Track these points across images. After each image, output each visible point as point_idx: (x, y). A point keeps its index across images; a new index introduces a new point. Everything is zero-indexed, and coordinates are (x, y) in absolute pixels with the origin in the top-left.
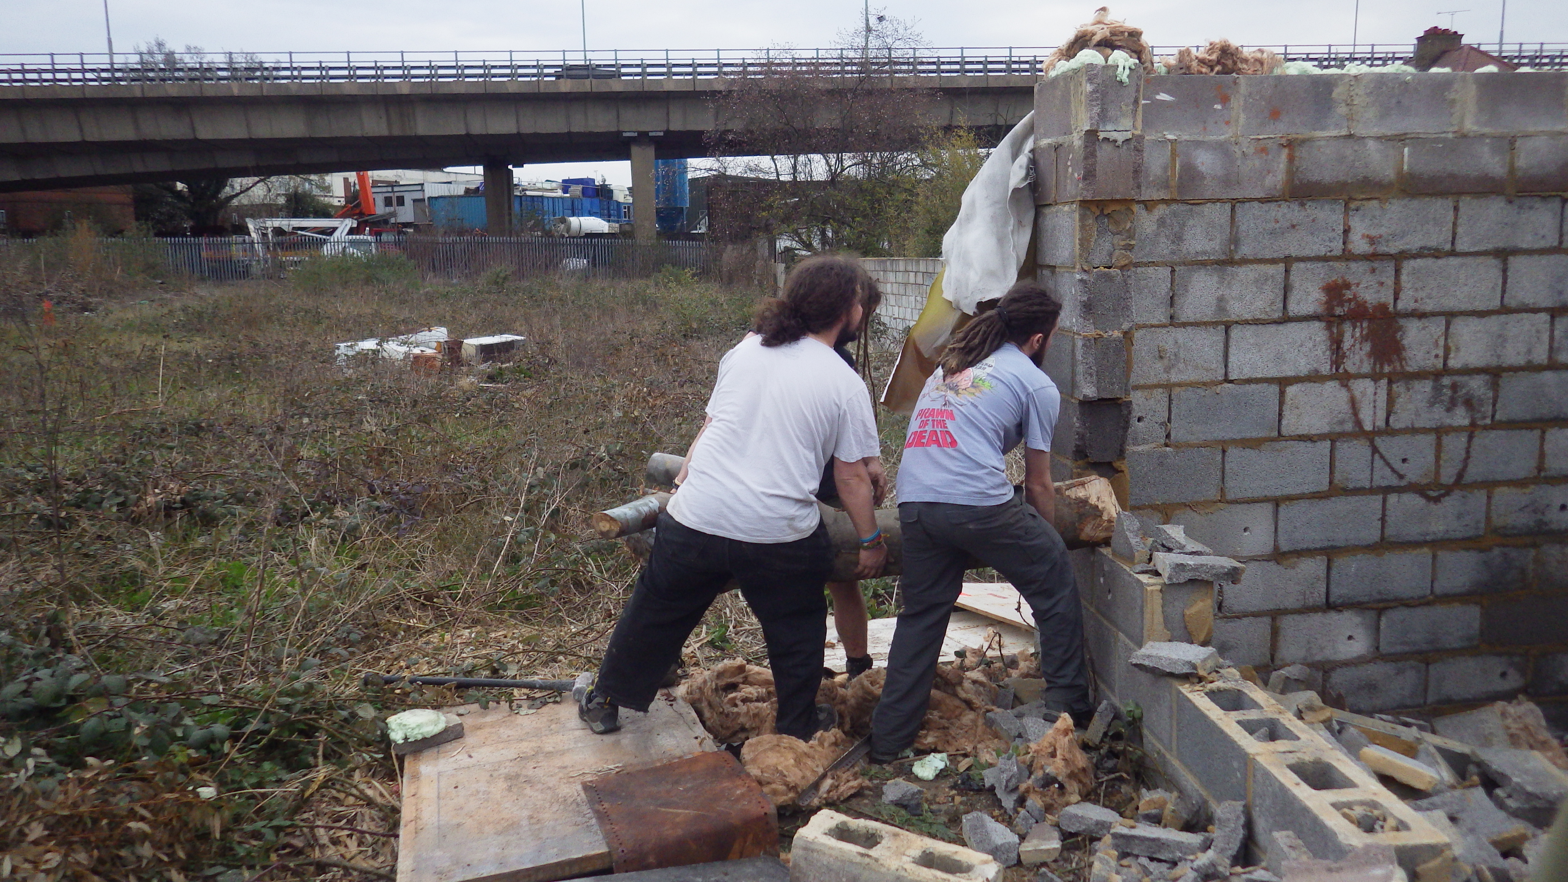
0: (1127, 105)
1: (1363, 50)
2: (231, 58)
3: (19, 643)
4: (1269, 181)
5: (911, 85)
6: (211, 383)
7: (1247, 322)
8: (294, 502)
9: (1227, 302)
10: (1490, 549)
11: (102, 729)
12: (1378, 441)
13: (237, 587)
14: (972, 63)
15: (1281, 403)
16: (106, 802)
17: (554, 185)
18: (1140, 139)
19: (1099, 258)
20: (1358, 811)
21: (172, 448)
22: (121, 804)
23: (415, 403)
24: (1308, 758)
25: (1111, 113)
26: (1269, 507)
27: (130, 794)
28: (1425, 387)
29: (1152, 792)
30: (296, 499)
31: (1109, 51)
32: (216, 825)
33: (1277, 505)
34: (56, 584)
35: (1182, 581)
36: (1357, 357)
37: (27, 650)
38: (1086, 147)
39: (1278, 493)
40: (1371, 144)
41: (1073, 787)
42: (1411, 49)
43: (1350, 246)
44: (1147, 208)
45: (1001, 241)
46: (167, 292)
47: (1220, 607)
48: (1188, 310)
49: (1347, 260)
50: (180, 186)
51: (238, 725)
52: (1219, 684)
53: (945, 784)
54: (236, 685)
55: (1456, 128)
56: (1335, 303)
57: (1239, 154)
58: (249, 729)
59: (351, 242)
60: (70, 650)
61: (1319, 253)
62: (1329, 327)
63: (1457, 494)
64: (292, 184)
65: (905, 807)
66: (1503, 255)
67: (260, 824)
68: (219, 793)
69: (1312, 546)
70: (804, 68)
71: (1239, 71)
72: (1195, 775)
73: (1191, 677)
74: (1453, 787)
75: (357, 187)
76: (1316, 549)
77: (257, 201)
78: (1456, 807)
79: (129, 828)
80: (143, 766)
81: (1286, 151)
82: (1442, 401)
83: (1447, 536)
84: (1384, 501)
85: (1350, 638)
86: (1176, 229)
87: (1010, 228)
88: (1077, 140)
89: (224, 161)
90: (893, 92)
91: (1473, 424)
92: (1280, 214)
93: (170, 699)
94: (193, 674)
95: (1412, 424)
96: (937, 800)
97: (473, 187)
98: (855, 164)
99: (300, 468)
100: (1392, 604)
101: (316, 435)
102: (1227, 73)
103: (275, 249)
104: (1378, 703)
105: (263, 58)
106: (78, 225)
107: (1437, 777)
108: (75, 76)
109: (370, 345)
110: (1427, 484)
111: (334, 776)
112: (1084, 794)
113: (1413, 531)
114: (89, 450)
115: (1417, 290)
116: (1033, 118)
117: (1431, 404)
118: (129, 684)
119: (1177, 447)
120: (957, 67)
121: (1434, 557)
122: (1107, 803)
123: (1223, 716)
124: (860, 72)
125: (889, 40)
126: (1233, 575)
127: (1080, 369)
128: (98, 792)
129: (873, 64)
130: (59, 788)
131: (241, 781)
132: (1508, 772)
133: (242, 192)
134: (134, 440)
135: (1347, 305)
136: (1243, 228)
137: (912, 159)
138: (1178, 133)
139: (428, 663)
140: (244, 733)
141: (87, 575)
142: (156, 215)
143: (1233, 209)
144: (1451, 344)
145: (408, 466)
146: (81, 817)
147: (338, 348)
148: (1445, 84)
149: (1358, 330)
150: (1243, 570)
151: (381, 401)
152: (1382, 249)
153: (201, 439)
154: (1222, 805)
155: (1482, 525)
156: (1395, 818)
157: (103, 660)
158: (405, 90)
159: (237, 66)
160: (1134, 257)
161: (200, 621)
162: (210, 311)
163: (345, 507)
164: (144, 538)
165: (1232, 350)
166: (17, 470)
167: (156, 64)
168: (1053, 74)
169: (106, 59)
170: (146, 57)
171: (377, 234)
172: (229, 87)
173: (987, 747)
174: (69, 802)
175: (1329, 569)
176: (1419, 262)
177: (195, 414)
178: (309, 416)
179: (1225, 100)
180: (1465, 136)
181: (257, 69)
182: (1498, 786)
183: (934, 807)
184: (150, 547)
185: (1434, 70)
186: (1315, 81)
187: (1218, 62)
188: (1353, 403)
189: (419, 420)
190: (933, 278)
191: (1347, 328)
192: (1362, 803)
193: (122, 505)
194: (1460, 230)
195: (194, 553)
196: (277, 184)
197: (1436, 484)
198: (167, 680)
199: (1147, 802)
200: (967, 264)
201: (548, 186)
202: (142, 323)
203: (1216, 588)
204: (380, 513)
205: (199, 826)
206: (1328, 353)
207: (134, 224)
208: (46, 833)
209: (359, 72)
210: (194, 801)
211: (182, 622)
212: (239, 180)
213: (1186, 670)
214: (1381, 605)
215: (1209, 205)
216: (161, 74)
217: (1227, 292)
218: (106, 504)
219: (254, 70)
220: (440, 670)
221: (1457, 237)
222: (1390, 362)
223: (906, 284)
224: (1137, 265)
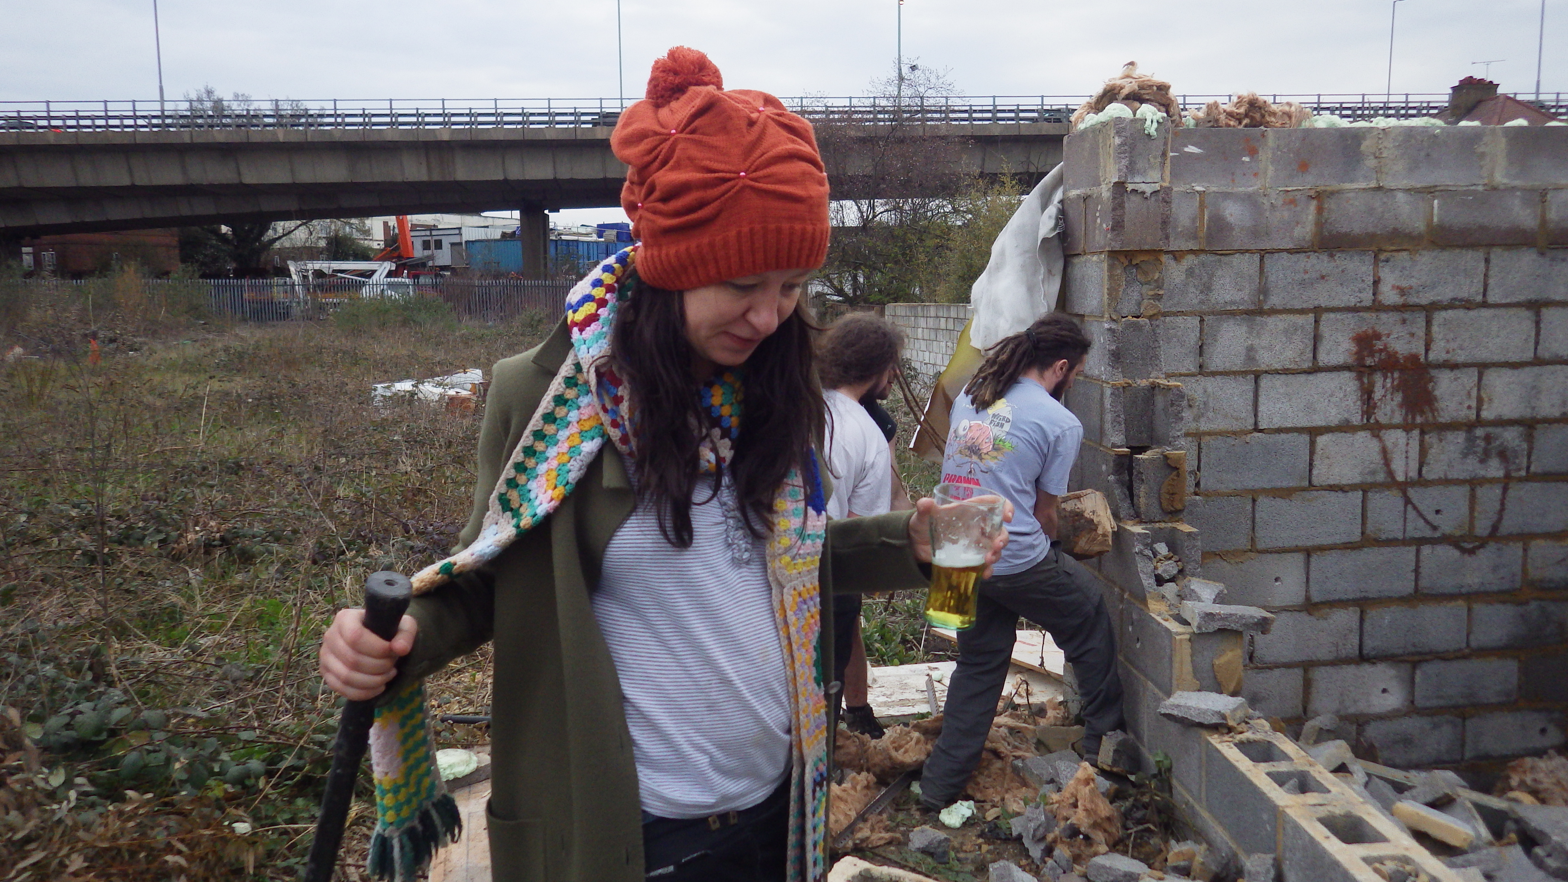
0: (1155, 158)
1: (1397, 99)
2: (277, 105)
3: (63, 676)
4: (1298, 232)
5: (943, 132)
6: (250, 422)
7: (1277, 372)
8: (330, 541)
9: (1257, 351)
10: (1527, 603)
11: (141, 763)
12: (1412, 492)
13: (273, 624)
14: (1004, 111)
15: (1312, 452)
16: (144, 834)
17: (589, 230)
18: (1168, 191)
19: (1128, 307)
20: (1390, 866)
21: (212, 487)
22: (159, 838)
23: (449, 444)
24: (1338, 811)
25: (1140, 165)
26: (1300, 558)
27: (167, 828)
28: (1460, 437)
29: (1181, 843)
30: (332, 538)
31: (1137, 104)
32: (250, 860)
33: (1309, 555)
34: (98, 620)
35: (1211, 630)
36: (1388, 408)
37: (70, 683)
38: (1114, 198)
39: (1309, 544)
40: (1400, 196)
41: (1099, 836)
42: (1447, 98)
43: (1380, 298)
44: (1175, 259)
45: (1031, 289)
46: (209, 332)
47: (1251, 658)
48: (1218, 359)
49: (1378, 310)
50: (224, 229)
51: (272, 761)
52: (1248, 735)
53: (972, 834)
54: (271, 721)
55: (1486, 181)
56: (1365, 353)
57: (1267, 205)
58: (283, 765)
59: (391, 286)
60: (111, 684)
61: (1348, 304)
62: (1359, 378)
63: (1492, 546)
64: (333, 227)
65: (932, 855)
66: (1536, 306)
67: (293, 861)
68: (253, 828)
69: (1344, 597)
70: (836, 116)
71: (1267, 124)
72: (1225, 828)
73: (1221, 727)
74: (1491, 844)
75: (397, 231)
76: (1348, 600)
77: (299, 244)
78: (1492, 866)
79: (167, 862)
80: (181, 801)
81: (1314, 203)
82: (1475, 453)
83: (1482, 589)
84: (1418, 551)
85: (1384, 691)
86: (1205, 279)
87: (1041, 277)
88: (1105, 191)
89: (267, 205)
90: (924, 140)
91: (1508, 476)
92: (1309, 265)
93: (208, 735)
94: (230, 709)
95: (1445, 475)
96: (964, 848)
97: (509, 231)
98: (887, 211)
99: (336, 508)
100: (1428, 657)
101: (352, 474)
102: (1255, 126)
103: (315, 291)
104: (1414, 756)
105: (309, 105)
106: (126, 268)
107: (1471, 833)
108: (127, 122)
109: (405, 386)
110: (1461, 536)
111: (365, 813)
112: (1111, 843)
113: (1448, 584)
114: (132, 487)
115: (1448, 341)
116: (1061, 168)
117: (1465, 455)
118: (168, 718)
119: (1206, 495)
120: (989, 115)
121: (1469, 610)
122: (1136, 854)
123: (1251, 768)
124: (892, 120)
125: (922, 89)
126: (1263, 625)
127: (1108, 417)
128: (138, 824)
129: (905, 112)
130: (99, 821)
131: (275, 817)
132: (1547, 830)
133: (284, 235)
134: (176, 478)
135: (1377, 355)
136: (1272, 278)
137: (943, 206)
138: (1206, 185)
139: (459, 702)
140: (279, 769)
141: (129, 610)
142: (201, 257)
143: (1262, 259)
144: (1484, 396)
145: (442, 505)
146: (119, 850)
147: (375, 390)
148: (1475, 137)
149: (1389, 381)
150: (1273, 620)
151: (416, 442)
152: (1413, 300)
153: (240, 477)
154: (1252, 858)
155: (1518, 579)
156: (1427, 873)
157: (143, 694)
158: (446, 137)
159: (283, 113)
160: (1161, 306)
161: (236, 658)
162: (250, 352)
163: (380, 547)
164: (182, 576)
165: (1262, 399)
166: (62, 507)
167: (204, 111)
168: (1081, 126)
169: (158, 106)
170: (195, 104)
171: (416, 277)
172: (274, 133)
173: (1015, 796)
174: (110, 834)
175: (1362, 620)
176: (1450, 313)
177: (235, 452)
178: (346, 456)
179: (1253, 152)
180: (1495, 189)
181: (303, 116)
182: (1538, 844)
183: (962, 855)
184: (189, 584)
185: (1463, 123)
186: (1343, 134)
187: (1246, 115)
188: (1384, 451)
189: (453, 461)
190: (964, 322)
191: (1378, 378)
192: (1393, 858)
193: (163, 542)
194: (1491, 282)
195: (231, 591)
196: (318, 227)
197: (1470, 536)
198: (205, 715)
199: (1176, 854)
200: (997, 312)
201: (583, 230)
202: (186, 361)
203: (1247, 638)
204: (415, 553)
205: (233, 860)
206: (1359, 403)
207: (181, 266)
208: (86, 864)
209: (401, 119)
210: (229, 836)
211: (219, 659)
212: (282, 223)
213: (1215, 720)
214: (1416, 658)
215: (1237, 255)
216: (209, 121)
217: (1256, 342)
218: (148, 541)
219: (300, 116)
220: (471, 709)
221: (1489, 289)
222: (1422, 413)
223: (937, 330)
224: (1165, 315)
